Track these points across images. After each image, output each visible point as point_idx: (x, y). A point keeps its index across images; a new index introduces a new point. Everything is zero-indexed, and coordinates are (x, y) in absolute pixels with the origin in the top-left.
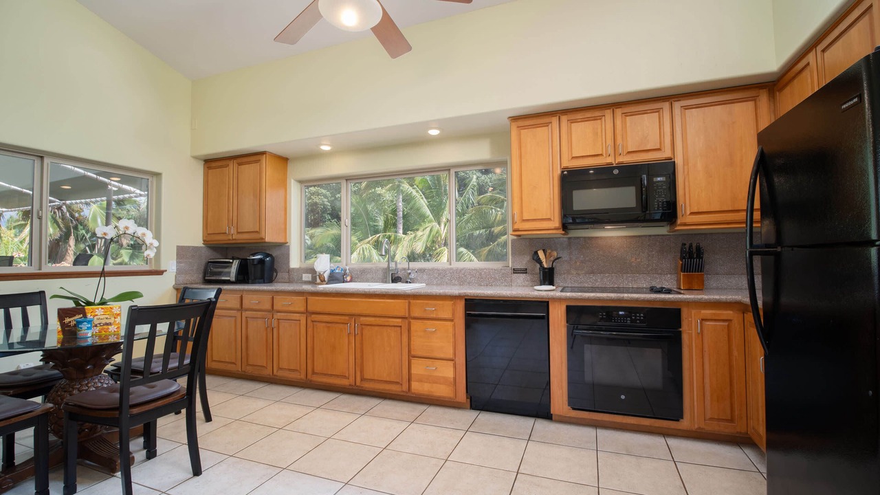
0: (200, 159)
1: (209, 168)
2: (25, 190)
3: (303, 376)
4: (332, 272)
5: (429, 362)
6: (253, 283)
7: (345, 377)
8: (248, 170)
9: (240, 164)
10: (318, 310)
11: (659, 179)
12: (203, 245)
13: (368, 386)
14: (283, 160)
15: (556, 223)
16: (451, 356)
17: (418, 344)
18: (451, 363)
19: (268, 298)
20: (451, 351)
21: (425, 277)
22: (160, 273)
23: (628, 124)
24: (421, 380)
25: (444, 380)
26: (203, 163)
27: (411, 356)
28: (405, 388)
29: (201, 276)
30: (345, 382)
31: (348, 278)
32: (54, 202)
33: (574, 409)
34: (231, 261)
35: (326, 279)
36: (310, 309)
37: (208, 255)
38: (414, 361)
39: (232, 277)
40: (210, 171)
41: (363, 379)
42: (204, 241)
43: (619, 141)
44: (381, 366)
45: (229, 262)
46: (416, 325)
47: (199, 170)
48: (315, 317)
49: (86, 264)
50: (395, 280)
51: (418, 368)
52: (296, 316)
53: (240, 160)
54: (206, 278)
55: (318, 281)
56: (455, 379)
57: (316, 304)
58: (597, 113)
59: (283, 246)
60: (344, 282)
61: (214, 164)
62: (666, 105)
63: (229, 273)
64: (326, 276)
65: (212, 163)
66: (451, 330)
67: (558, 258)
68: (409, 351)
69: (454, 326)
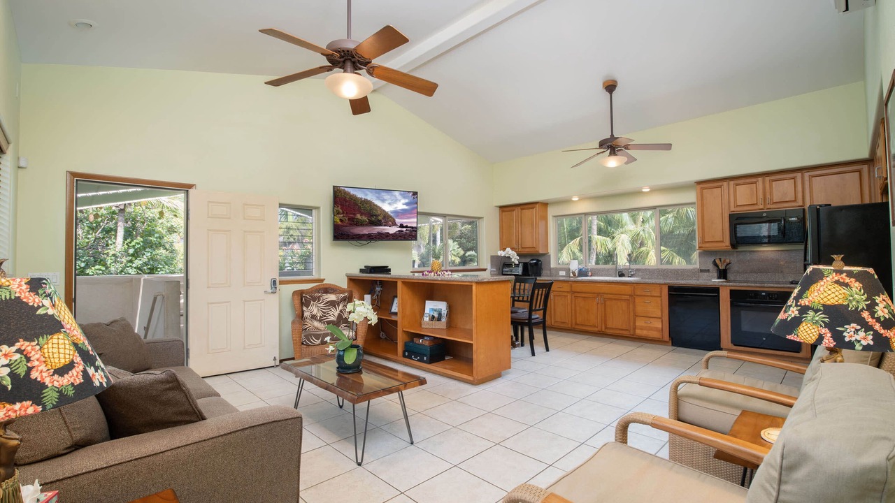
0: (498, 207)
1: (503, 211)
3: (569, 326)
4: (580, 271)
5: (647, 319)
7: (595, 326)
8: (527, 213)
9: (522, 209)
10: (578, 290)
11: (793, 219)
13: (609, 331)
14: (545, 205)
15: (727, 242)
16: (660, 316)
17: (640, 309)
18: (660, 320)
20: (660, 313)
21: (640, 274)
22: (485, 270)
23: (774, 186)
24: (642, 329)
25: (656, 329)
26: (499, 209)
27: (636, 316)
28: (632, 332)
29: (501, 272)
30: (596, 329)
31: (590, 274)
33: (735, 345)
35: (577, 274)
36: (573, 290)
37: (504, 260)
38: (637, 319)
39: (520, 273)
40: (504, 213)
41: (606, 328)
43: (768, 196)
44: (617, 321)
46: (638, 300)
47: (496, 213)
48: (576, 294)
50: (621, 275)
51: (640, 323)
52: (566, 294)
53: (522, 207)
55: (572, 275)
56: (662, 328)
57: (578, 287)
58: (753, 180)
59: (546, 255)
60: (587, 276)
61: (505, 209)
62: (799, 175)
64: (577, 272)
65: (503, 208)
66: (660, 302)
67: (730, 263)
68: (634, 313)
69: (662, 300)
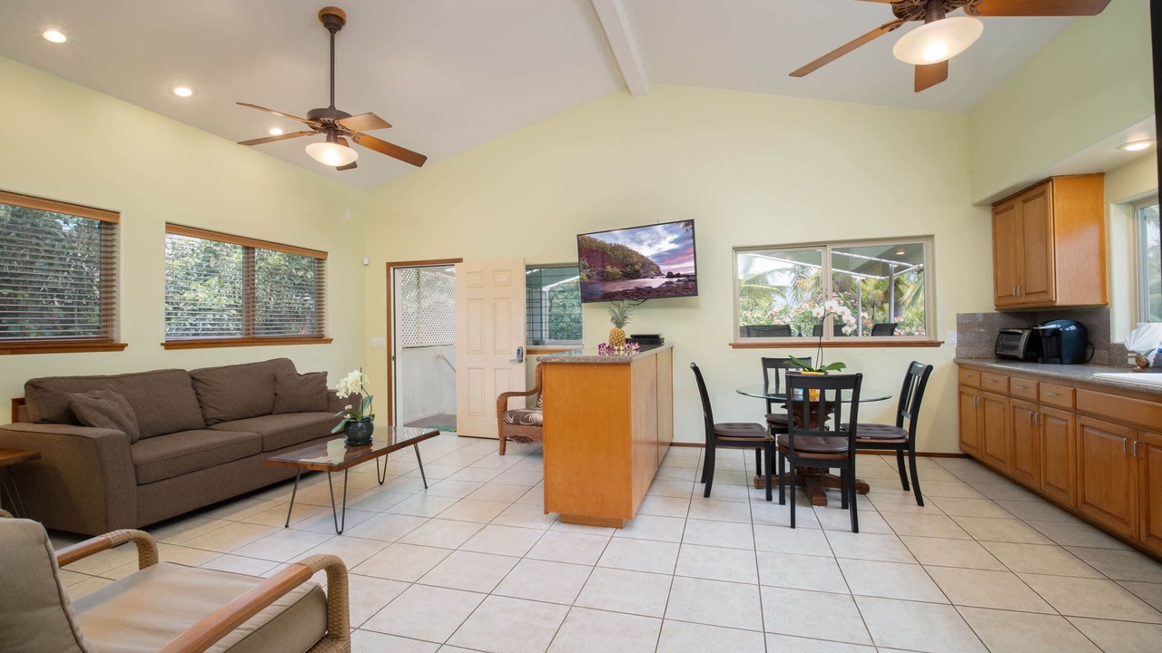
0: (986, 205)
1: (996, 213)
2: (883, 260)
3: (1071, 501)
6: (1045, 361)
8: (1033, 209)
10: (1089, 410)
12: (995, 311)
14: (1093, 178)
19: (1032, 383)
22: (937, 344)
26: (991, 208)
29: (993, 349)
32: (908, 267)
34: (1020, 331)
35: (1151, 365)
36: (1079, 406)
37: (1003, 323)
39: (1020, 353)
40: (998, 216)
42: (996, 305)
45: (1018, 333)
47: (986, 217)
48: (1084, 419)
49: (892, 334)
54: (998, 352)
55: (1137, 366)
59: (1102, 310)
61: (1000, 209)
63: (1016, 347)
65: (999, 206)
